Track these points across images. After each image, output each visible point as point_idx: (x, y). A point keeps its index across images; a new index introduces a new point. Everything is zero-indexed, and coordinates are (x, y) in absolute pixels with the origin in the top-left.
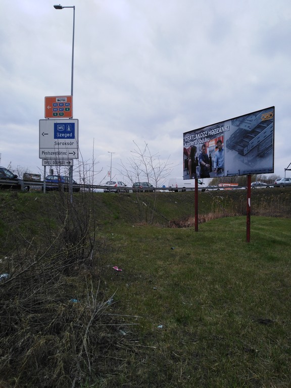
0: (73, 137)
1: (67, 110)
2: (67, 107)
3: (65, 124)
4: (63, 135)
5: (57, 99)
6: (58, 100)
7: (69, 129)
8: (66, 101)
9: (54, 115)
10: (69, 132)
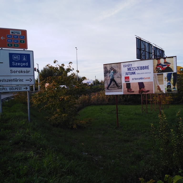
1: (22, 42)
3: (21, 55)
4: (19, 64)
5: (11, 31)
6: (12, 33)
7: (24, 59)
8: (20, 34)
9: (8, 45)
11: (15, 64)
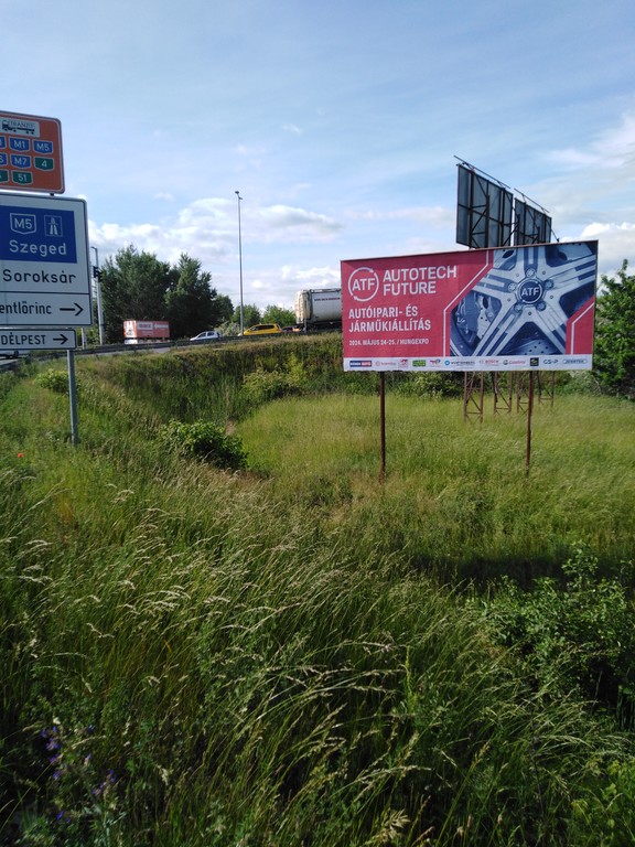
0: (71, 257)
1: (45, 164)
2: (44, 156)
3: (40, 213)
4: (33, 248)
6: (6, 127)
7: (54, 231)
8: (37, 134)
10: (56, 242)
11: (21, 248)
